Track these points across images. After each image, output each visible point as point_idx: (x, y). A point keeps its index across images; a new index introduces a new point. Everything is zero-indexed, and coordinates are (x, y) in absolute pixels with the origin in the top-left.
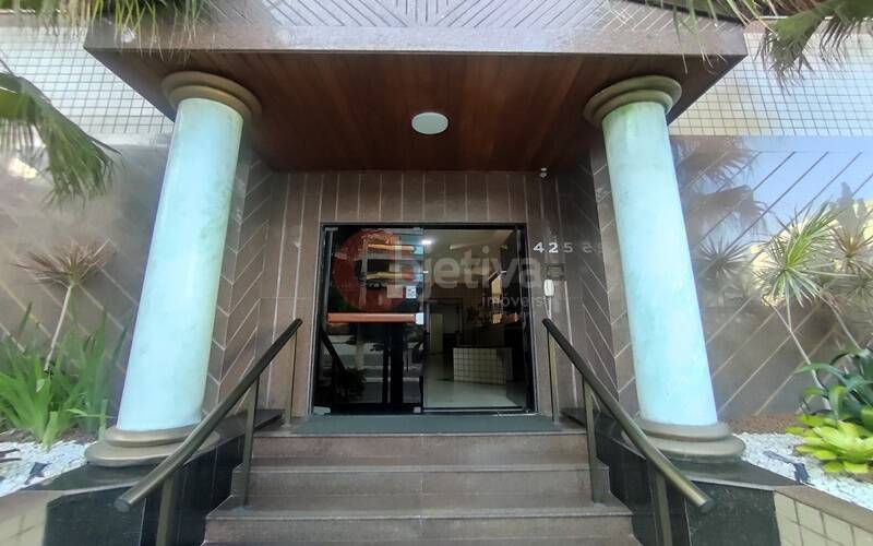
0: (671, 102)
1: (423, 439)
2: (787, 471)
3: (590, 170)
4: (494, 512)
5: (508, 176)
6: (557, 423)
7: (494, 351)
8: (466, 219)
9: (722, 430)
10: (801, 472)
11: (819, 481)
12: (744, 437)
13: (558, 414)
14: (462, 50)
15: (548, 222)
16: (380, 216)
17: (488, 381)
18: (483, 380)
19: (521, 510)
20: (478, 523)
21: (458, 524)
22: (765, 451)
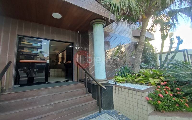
0: (104, 25)
1: (51, 88)
2: (114, 83)
3: (88, 34)
4: (69, 99)
5: (71, 31)
6: (78, 82)
7: (61, 70)
8: (61, 40)
9: (106, 79)
10: (116, 83)
11: (117, 84)
12: (109, 80)
13: (78, 81)
14: (71, 3)
15: (78, 43)
16: (37, 35)
17: (60, 76)
18: (58, 76)
19: (74, 98)
20: (66, 102)
21: (62, 103)
22: (111, 82)
